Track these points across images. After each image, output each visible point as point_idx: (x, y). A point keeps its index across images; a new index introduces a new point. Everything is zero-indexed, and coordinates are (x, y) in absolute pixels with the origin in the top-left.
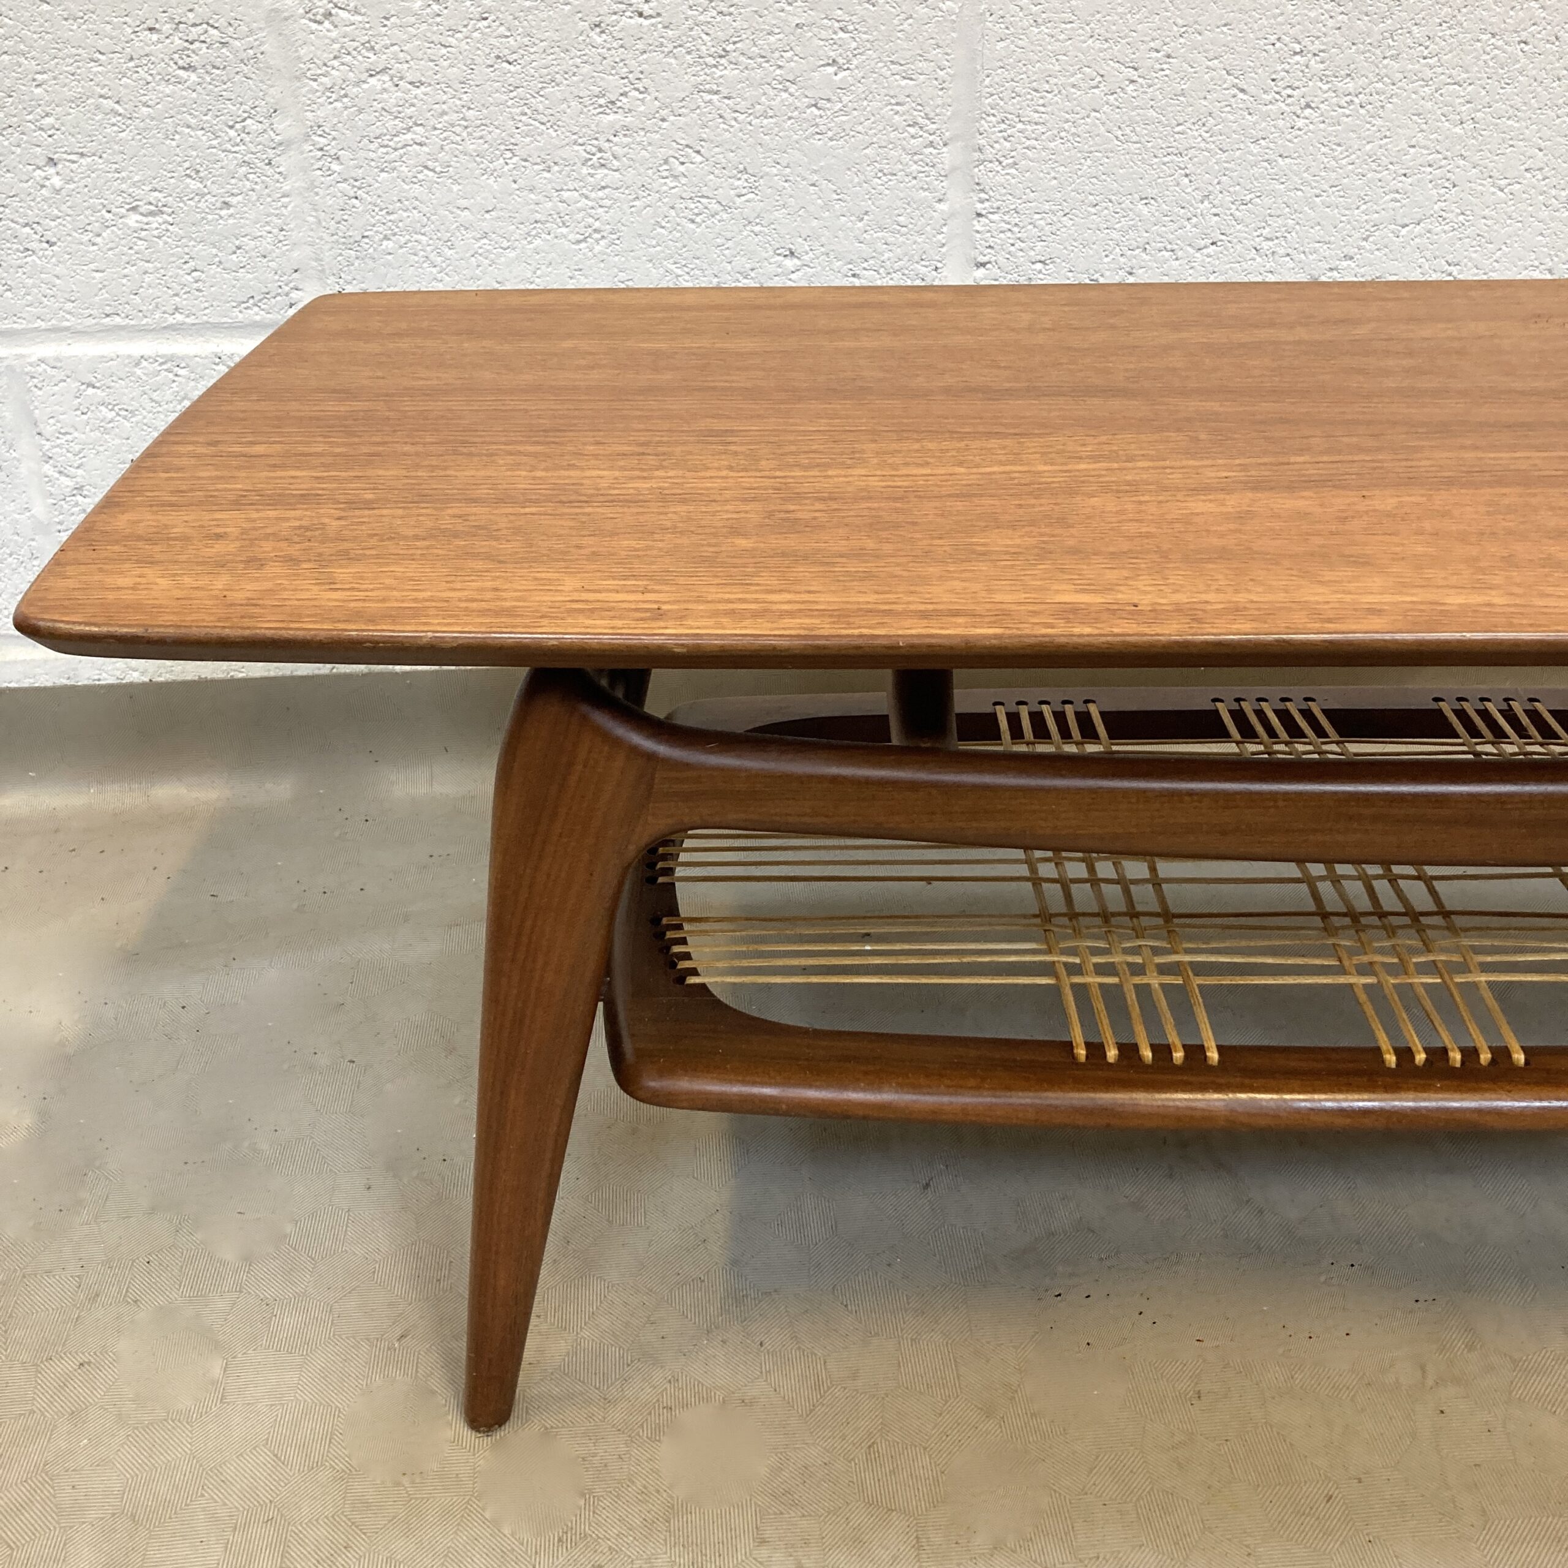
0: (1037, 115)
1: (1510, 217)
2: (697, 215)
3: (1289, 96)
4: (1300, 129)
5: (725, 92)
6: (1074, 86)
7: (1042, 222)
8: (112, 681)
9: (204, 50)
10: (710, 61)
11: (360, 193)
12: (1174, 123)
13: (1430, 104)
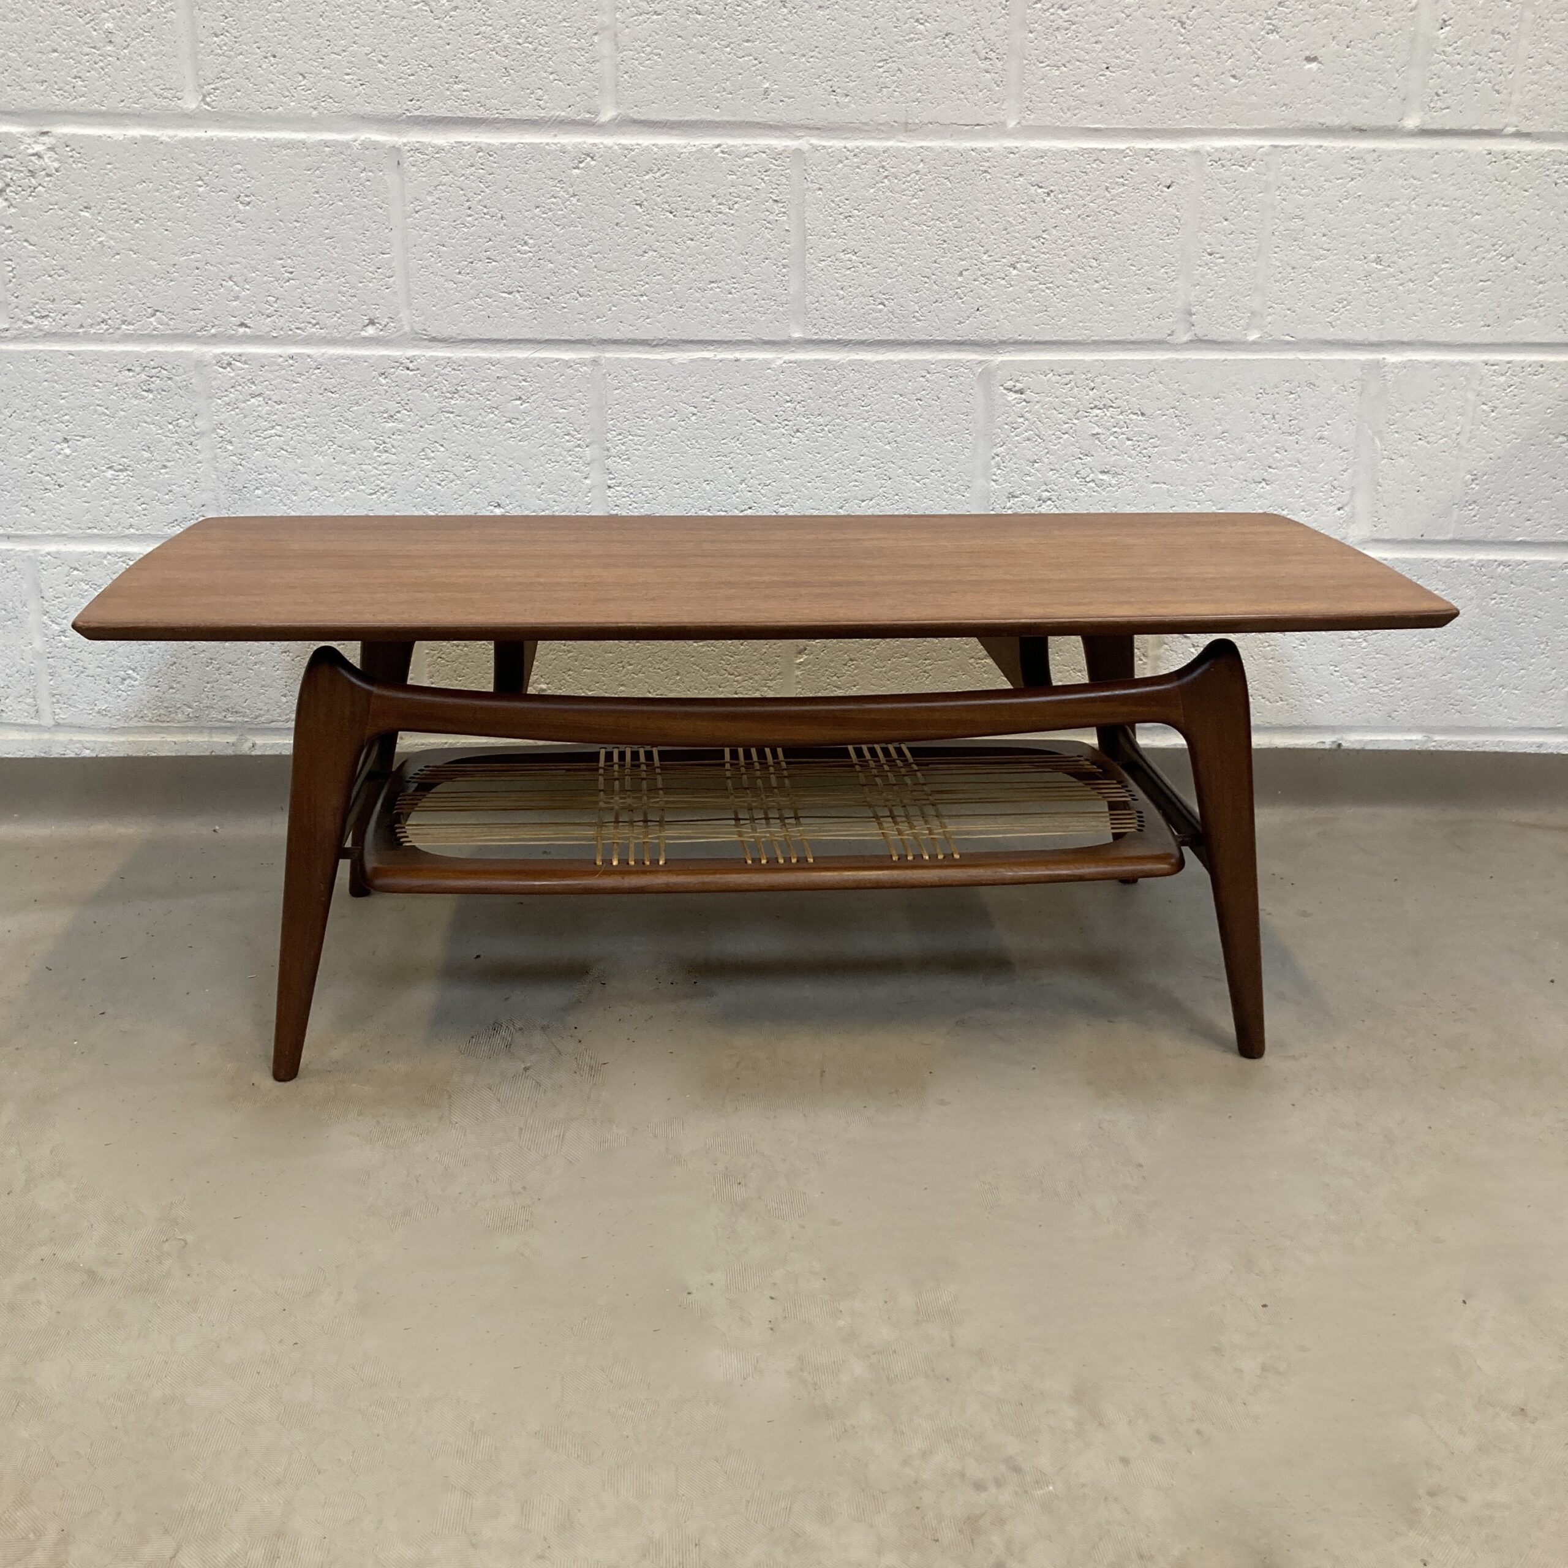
0: (640, 431)
1: (925, 498)
2: (442, 481)
3: (786, 425)
4: (794, 444)
5: (457, 413)
6: (660, 416)
8: (72, 755)
9: (158, 381)
10: (450, 396)
11: (243, 462)
12: (720, 438)
13: (869, 432)
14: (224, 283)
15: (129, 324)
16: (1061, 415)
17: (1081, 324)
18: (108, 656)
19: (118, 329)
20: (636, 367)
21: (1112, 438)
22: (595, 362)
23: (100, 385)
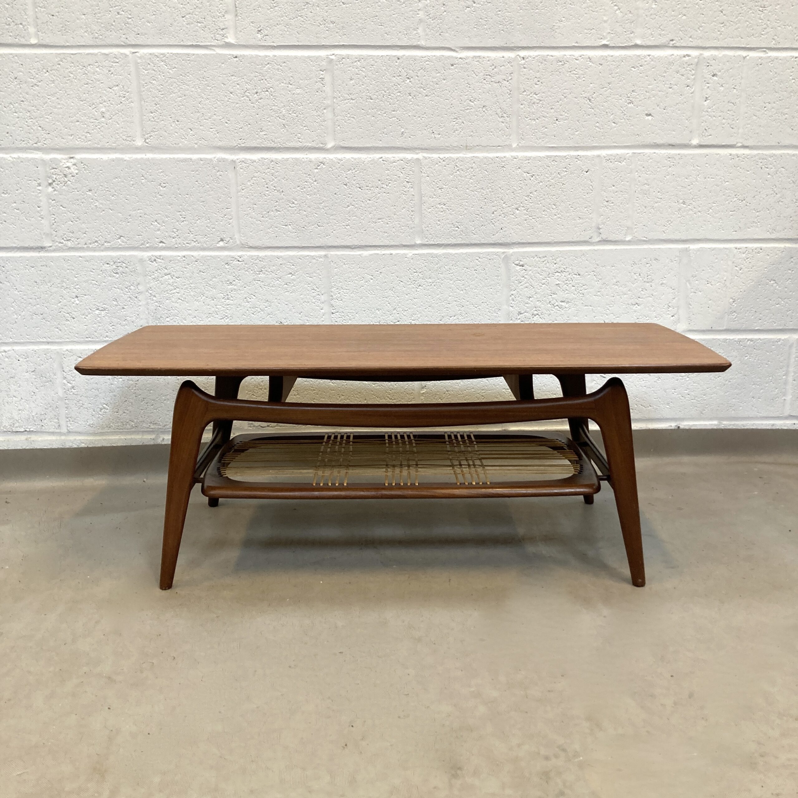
0: (346, 287)
2: (254, 312)
3: (414, 283)
4: (418, 292)
5: (261, 281)
6: (356, 280)
7: (350, 315)
8: (76, 446)
9: (121, 269)
10: (258, 273)
11: (161, 305)
12: (384, 289)
13: (453, 286)
14: (153, 223)
15: (108, 242)
16: (541, 276)
17: (549, 235)
18: (94, 398)
19: (103, 245)
20: (345, 258)
21: (565, 286)
22: (326, 256)
23: (94, 271)
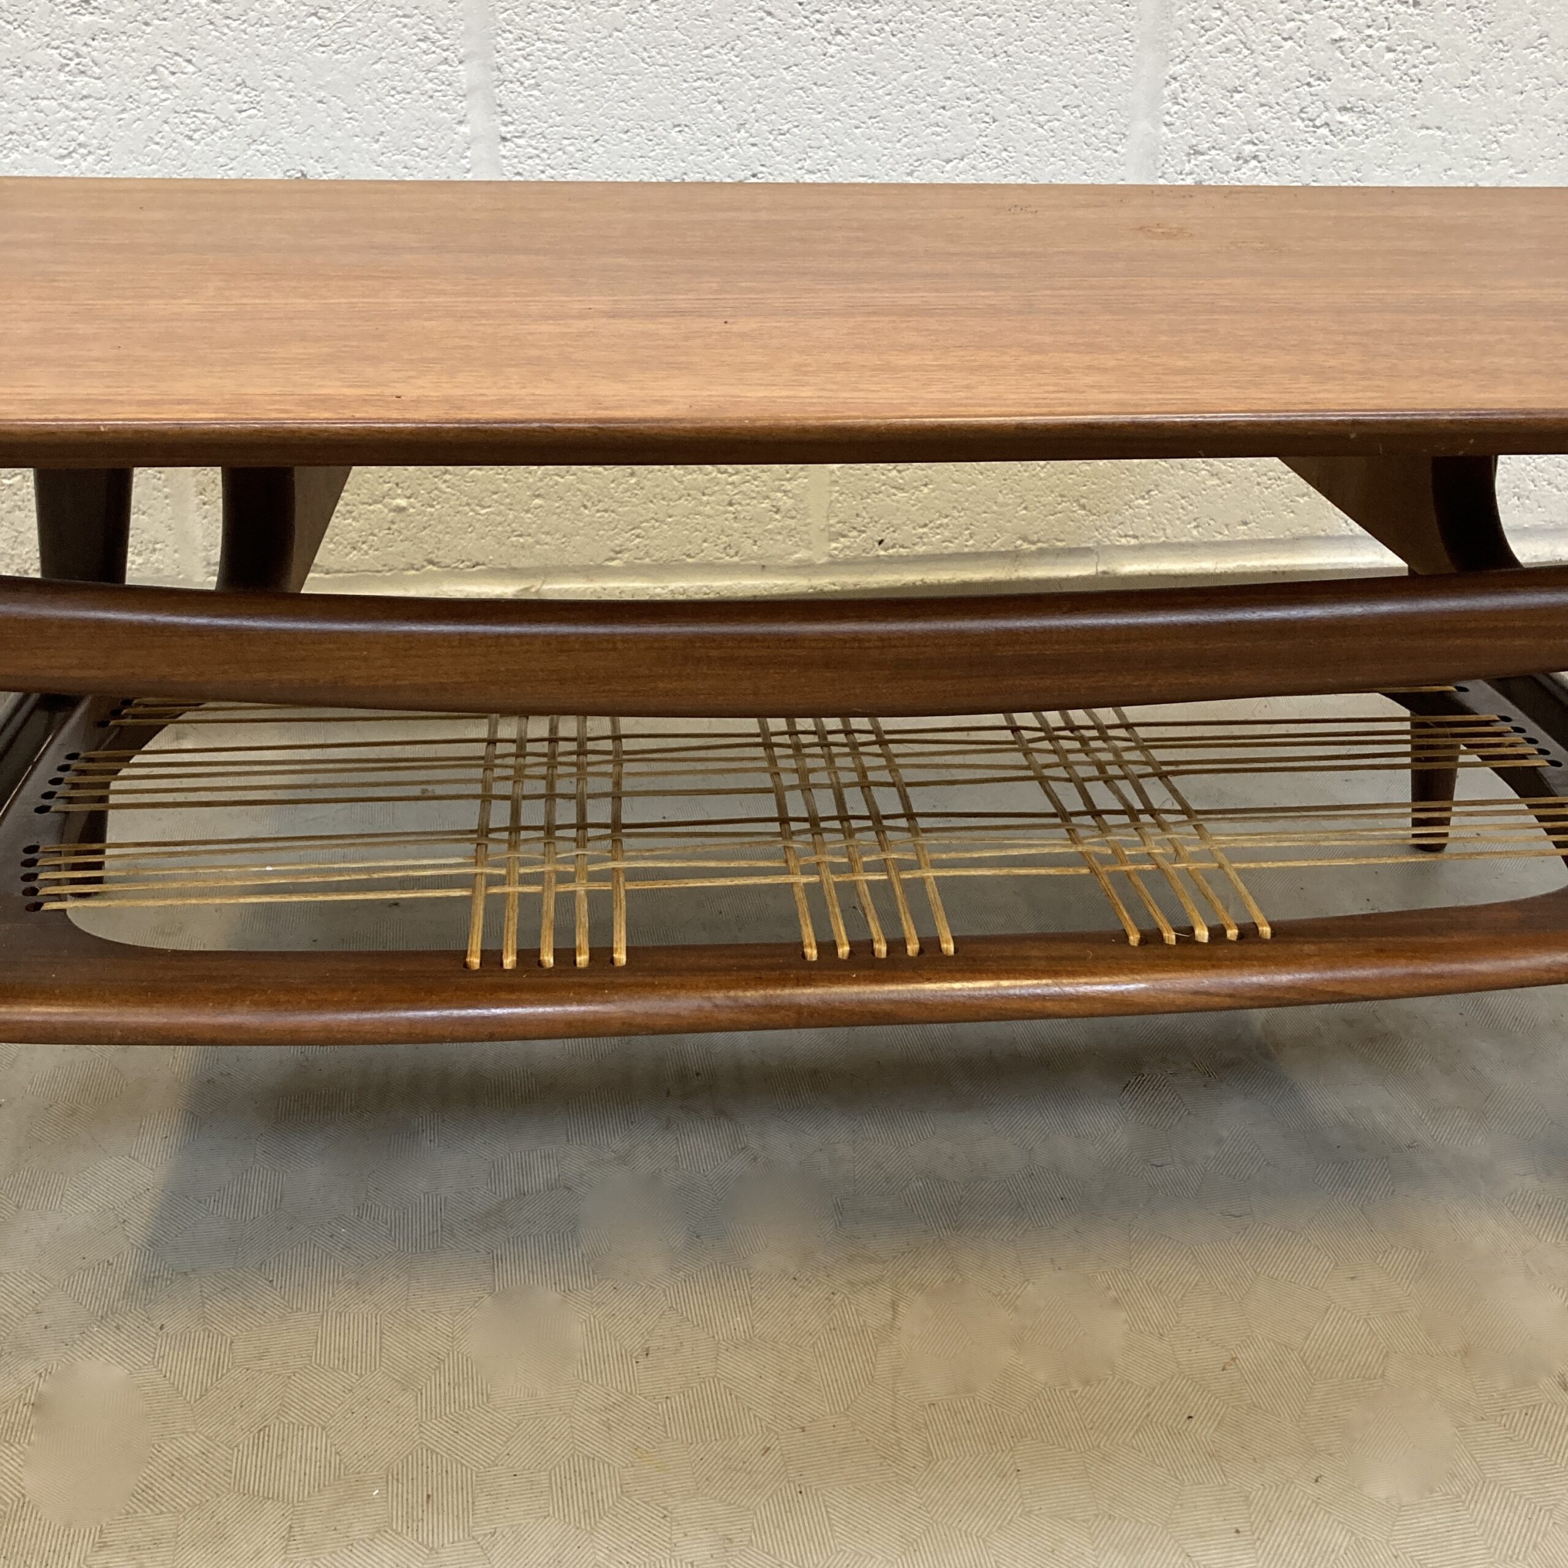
0: (555, 33)
1: (1053, 155)
2: (195, 131)
3: (818, 21)
4: (832, 57)
12: (702, 45)
13: (961, 35)
21: (1363, 47)
